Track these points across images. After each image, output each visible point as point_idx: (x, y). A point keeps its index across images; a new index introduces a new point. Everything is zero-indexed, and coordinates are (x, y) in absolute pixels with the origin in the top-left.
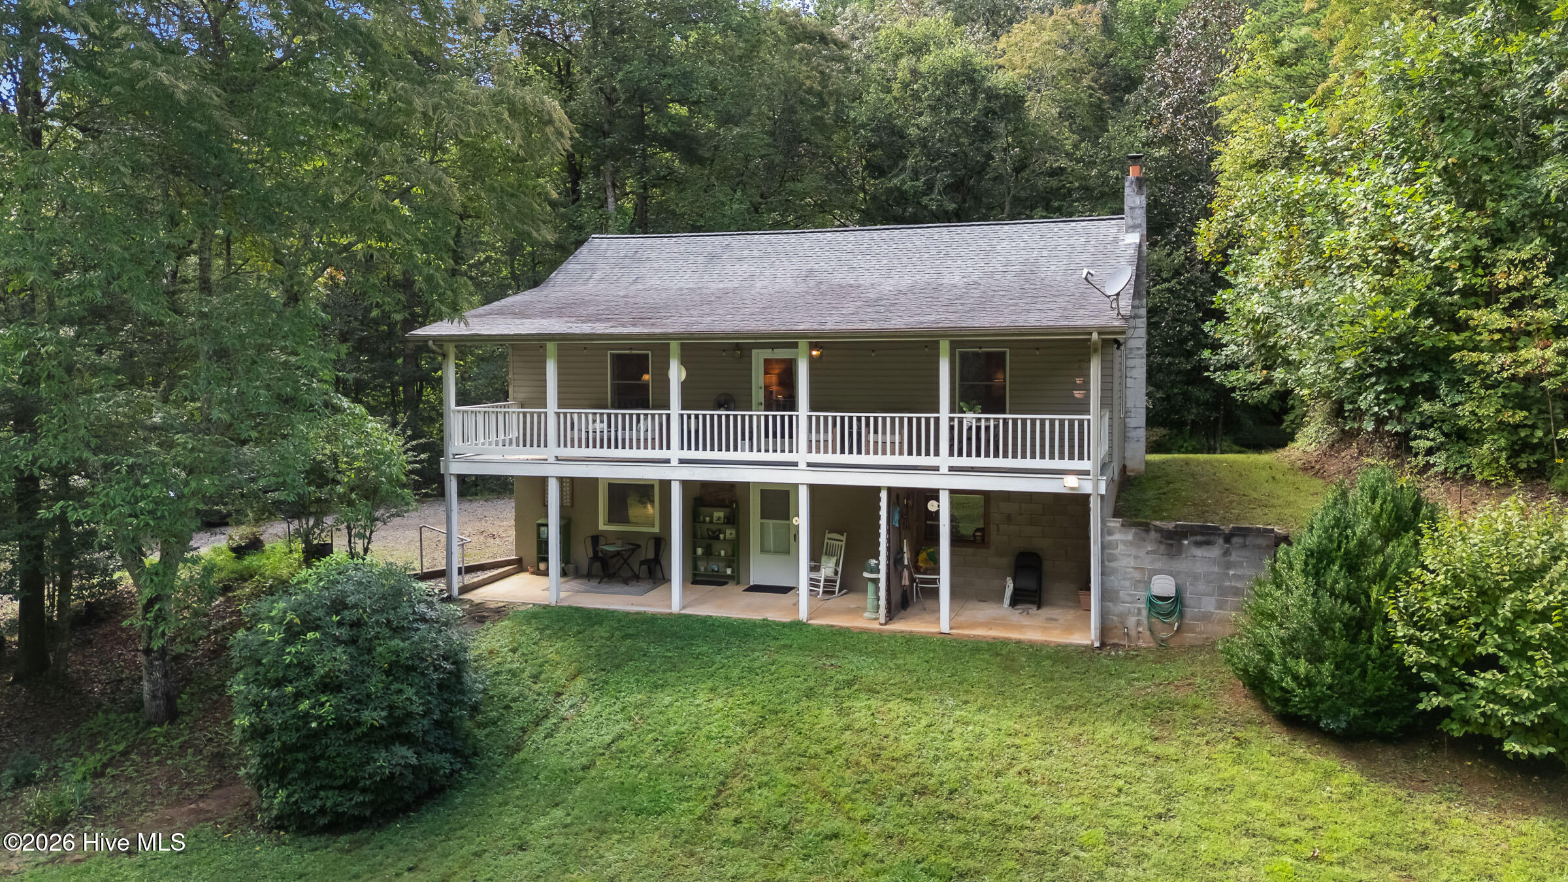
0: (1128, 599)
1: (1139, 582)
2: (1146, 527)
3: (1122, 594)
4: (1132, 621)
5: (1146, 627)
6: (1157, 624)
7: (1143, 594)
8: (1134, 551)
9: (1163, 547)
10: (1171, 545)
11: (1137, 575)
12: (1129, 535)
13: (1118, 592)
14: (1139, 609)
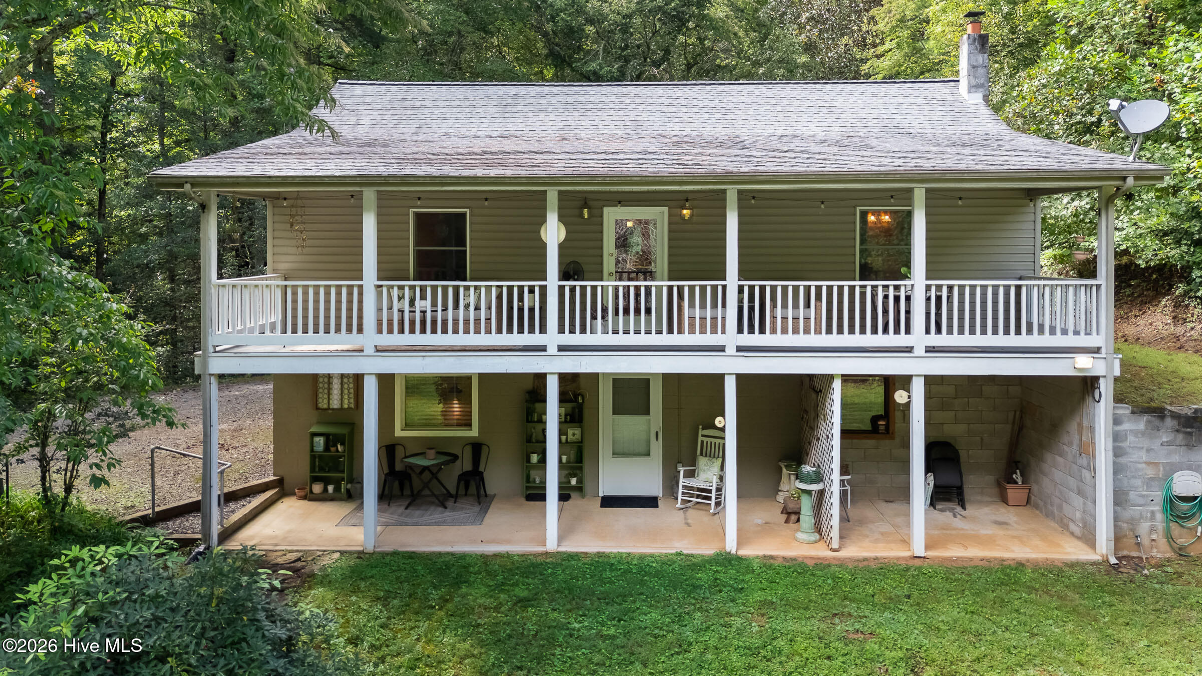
0: (1141, 501)
1: (1152, 479)
2: (1159, 413)
3: (1132, 495)
4: (1144, 528)
5: (1161, 533)
6: (1175, 529)
7: (1158, 495)
8: (1145, 443)
9: (1180, 437)
10: (1190, 434)
11: (1150, 472)
12: (1141, 424)
13: (1127, 494)
14: (1153, 513)
